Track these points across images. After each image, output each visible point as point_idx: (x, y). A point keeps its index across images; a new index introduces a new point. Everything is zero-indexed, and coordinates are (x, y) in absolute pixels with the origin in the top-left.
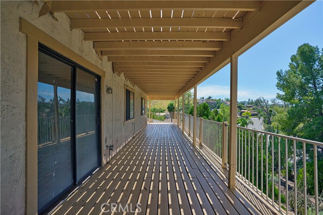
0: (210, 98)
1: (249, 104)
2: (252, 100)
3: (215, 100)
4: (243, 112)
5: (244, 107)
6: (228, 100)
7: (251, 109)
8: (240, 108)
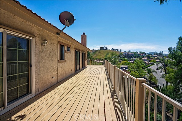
0: (130, 51)
1: (155, 55)
2: (157, 52)
3: (133, 52)
4: (151, 60)
5: (151, 57)
6: (141, 53)
7: (156, 58)
8: (149, 57)
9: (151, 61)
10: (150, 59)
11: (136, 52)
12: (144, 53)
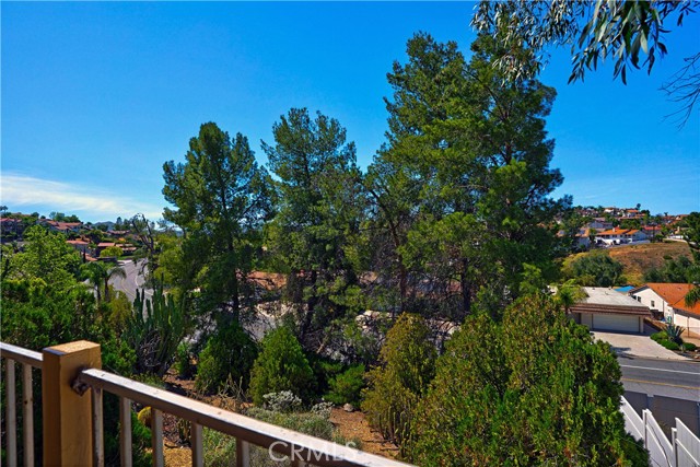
1: (118, 229)
2: (125, 219)
3: (18, 216)
4: (104, 247)
5: (105, 236)
6: (60, 218)
7: (122, 239)
8: (95, 237)
9: (102, 251)
10: (100, 245)
11: (35, 215)
12: (74, 219)
